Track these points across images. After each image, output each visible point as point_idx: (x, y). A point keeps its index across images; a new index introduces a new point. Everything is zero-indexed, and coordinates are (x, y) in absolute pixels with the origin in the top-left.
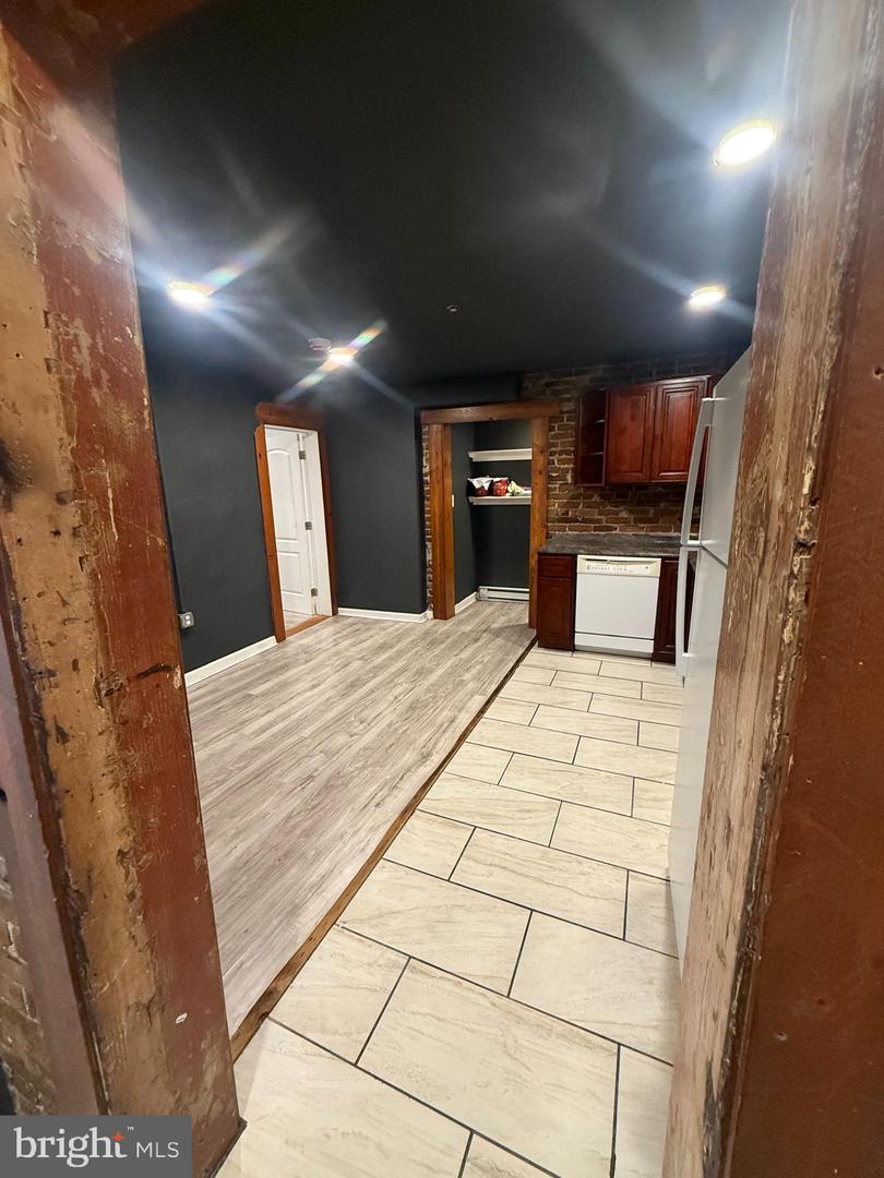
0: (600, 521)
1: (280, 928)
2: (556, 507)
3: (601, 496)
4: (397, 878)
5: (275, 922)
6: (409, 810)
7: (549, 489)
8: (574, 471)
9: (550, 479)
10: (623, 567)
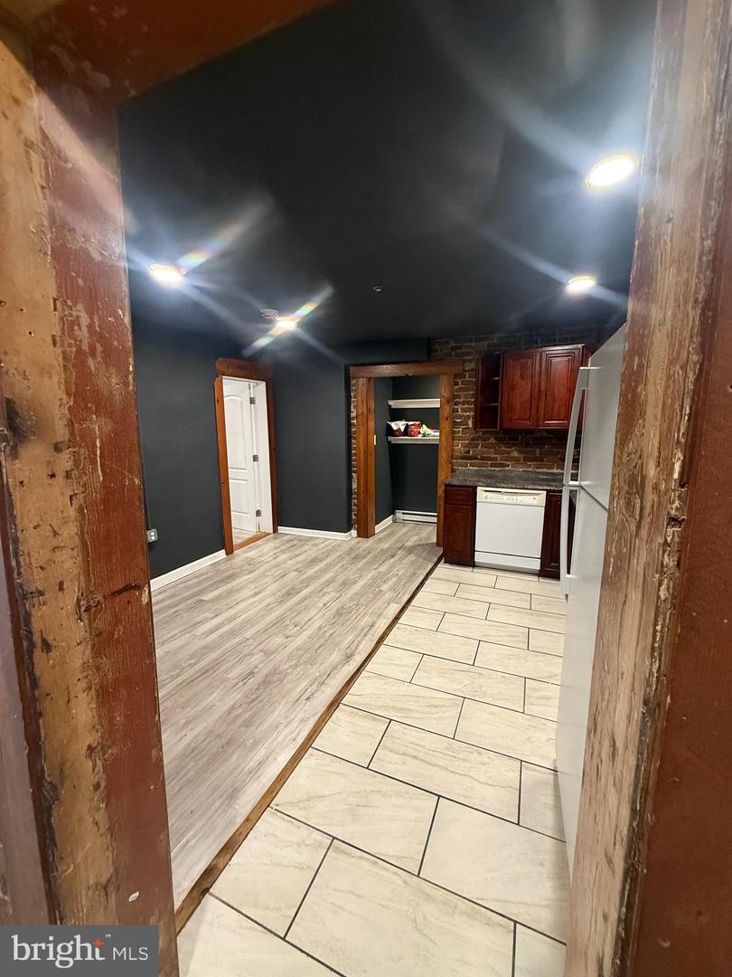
0: (495, 459)
1: (221, 809)
2: (459, 447)
3: (496, 439)
4: (324, 765)
5: (217, 804)
6: (335, 704)
7: (453, 432)
8: (475, 418)
9: (455, 424)
10: (515, 497)
